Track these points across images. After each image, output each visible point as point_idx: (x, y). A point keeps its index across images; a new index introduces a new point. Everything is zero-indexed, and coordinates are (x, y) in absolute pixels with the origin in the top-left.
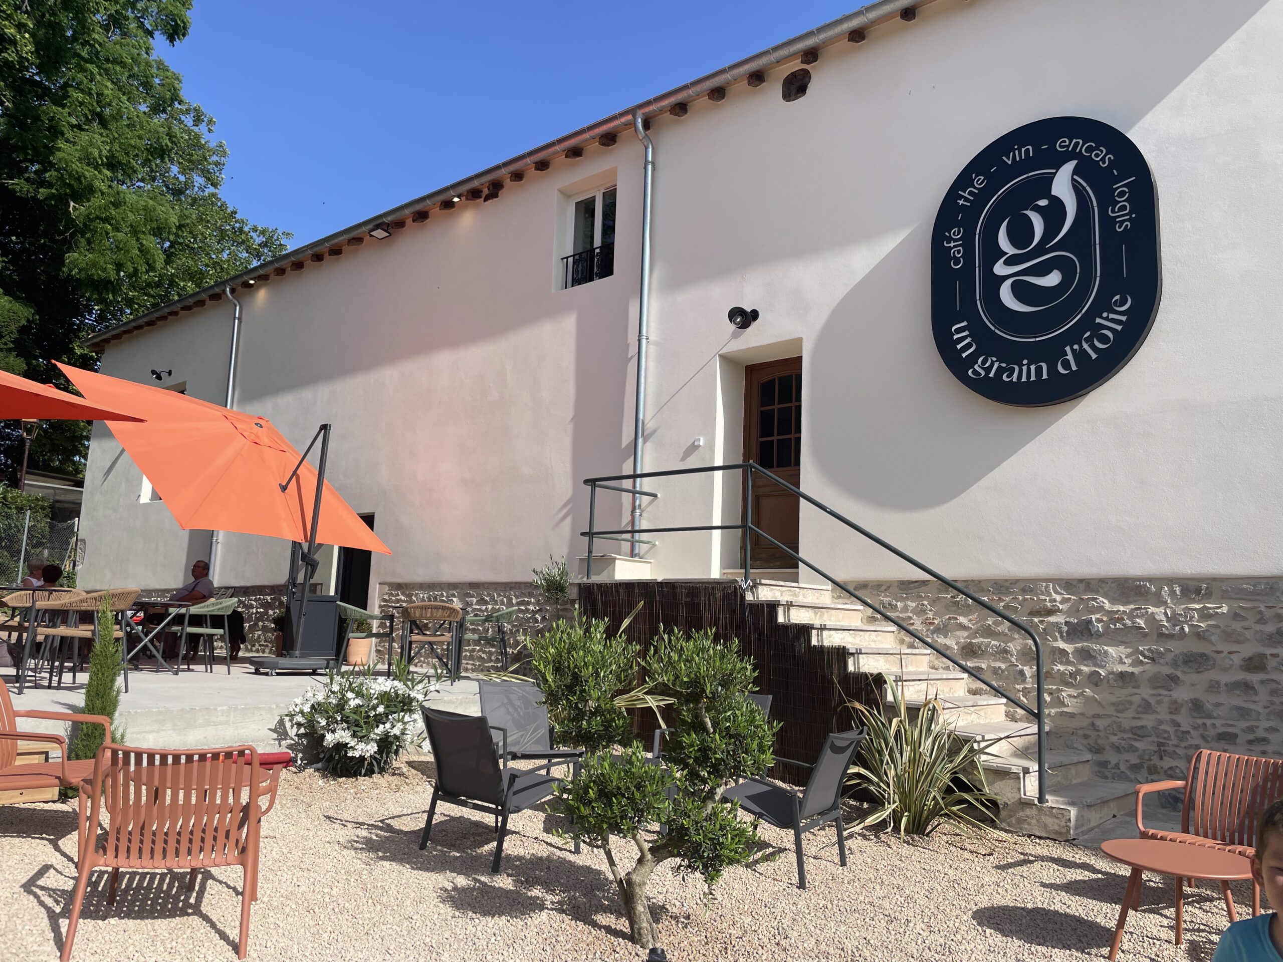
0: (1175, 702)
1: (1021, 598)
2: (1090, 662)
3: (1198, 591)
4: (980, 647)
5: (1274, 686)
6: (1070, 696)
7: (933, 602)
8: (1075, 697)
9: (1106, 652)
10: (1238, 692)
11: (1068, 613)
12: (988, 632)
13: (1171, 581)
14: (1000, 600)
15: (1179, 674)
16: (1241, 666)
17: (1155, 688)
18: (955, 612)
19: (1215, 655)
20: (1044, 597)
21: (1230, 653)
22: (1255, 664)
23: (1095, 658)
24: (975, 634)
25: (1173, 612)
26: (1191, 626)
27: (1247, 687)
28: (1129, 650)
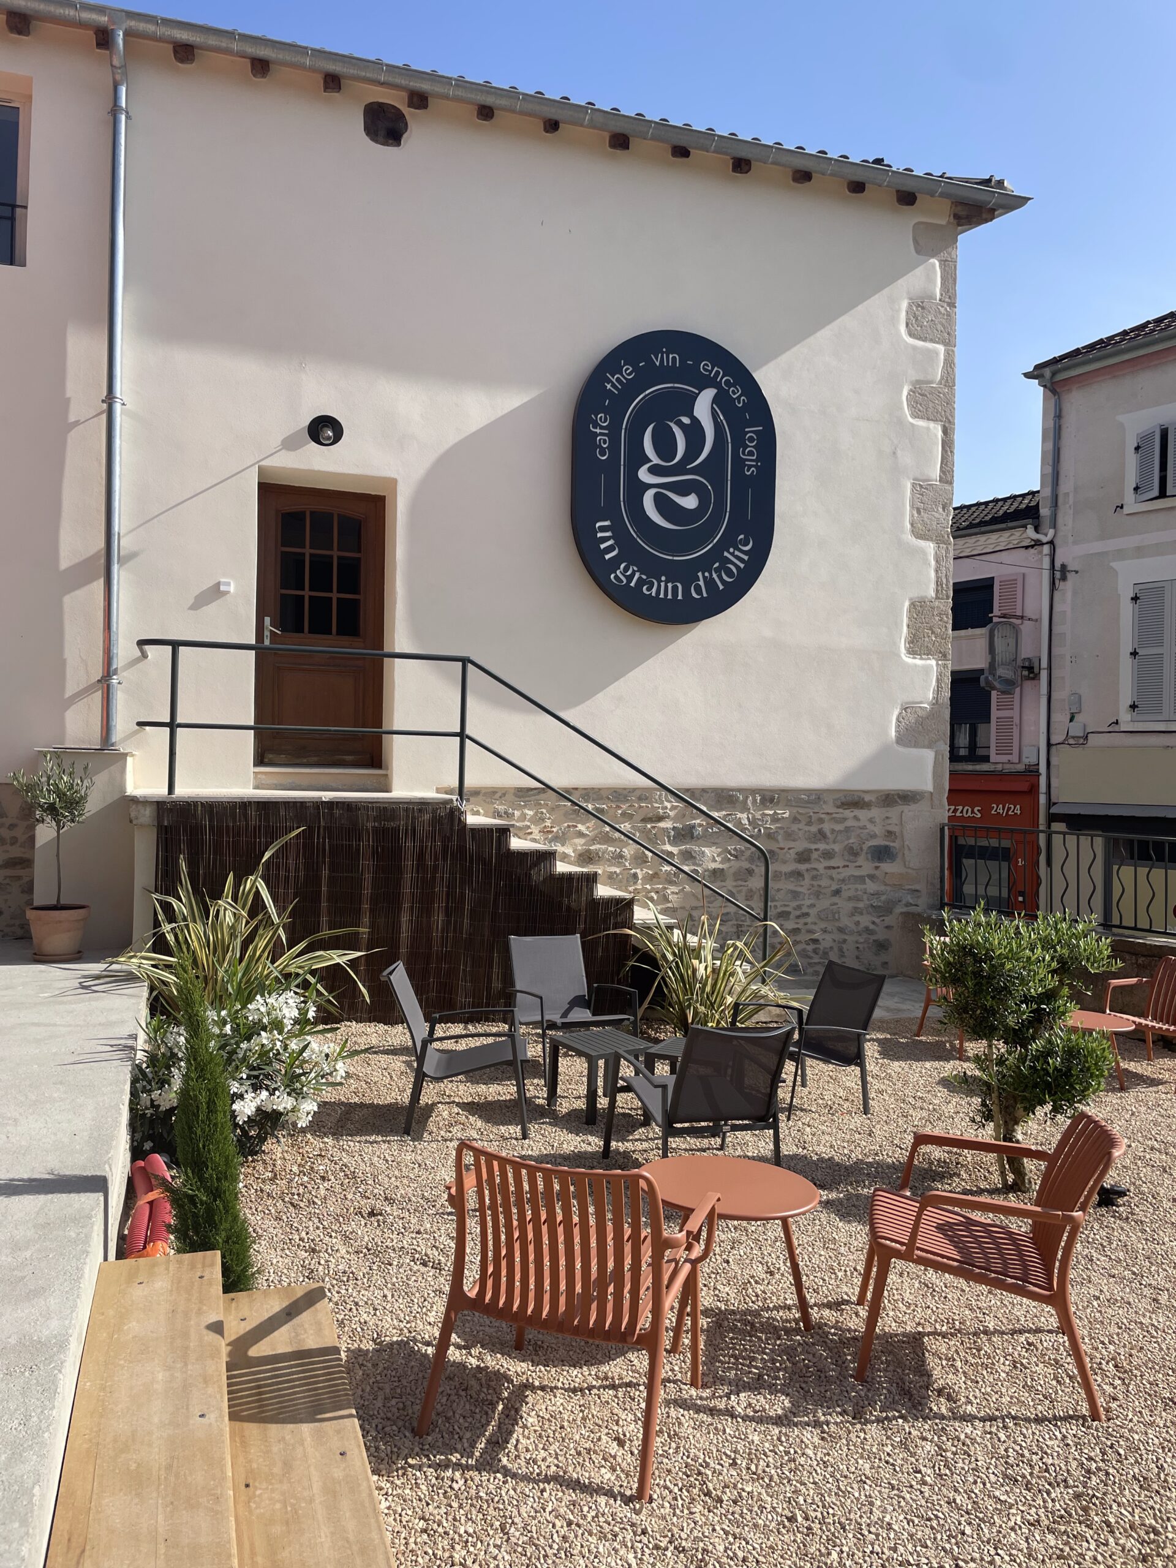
0: (751, 890)
1: (636, 805)
2: (690, 862)
3: (772, 800)
4: (597, 854)
5: (815, 873)
6: (673, 893)
7: (552, 810)
8: (677, 893)
9: (703, 853)
10: (792, 879)
11: (675, 819)
12: (606, 839)
13: (754, 791)
14: (619, 807)
15: (754, 867)
16: (795, 859)
17: (736, 881)
18: (572, 820)
19: (777, 850)
20: (657, 805)
21: (789, 849)
22: (803, 857)
23: (695, 858)
24: (594, 840)
25: (754, 816)
26: (765, 828)
27: (798, 874)
28: (719, 850)
